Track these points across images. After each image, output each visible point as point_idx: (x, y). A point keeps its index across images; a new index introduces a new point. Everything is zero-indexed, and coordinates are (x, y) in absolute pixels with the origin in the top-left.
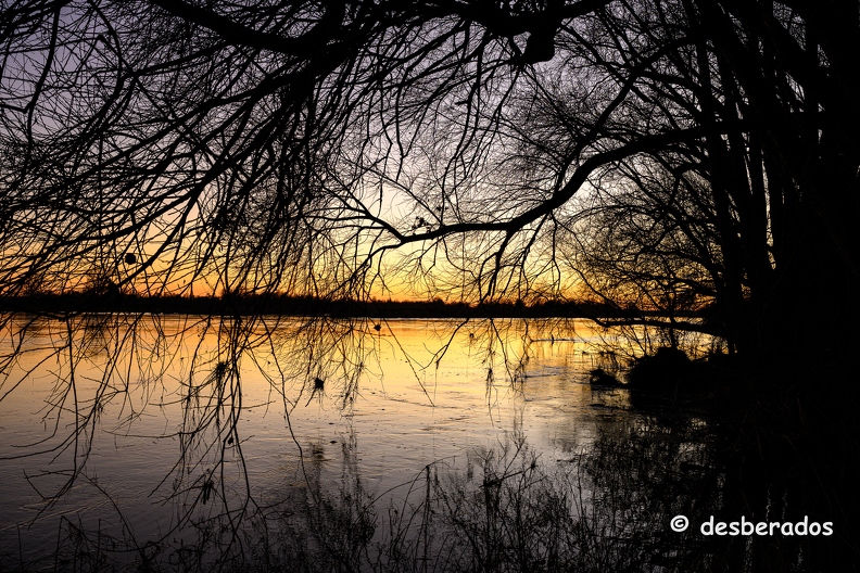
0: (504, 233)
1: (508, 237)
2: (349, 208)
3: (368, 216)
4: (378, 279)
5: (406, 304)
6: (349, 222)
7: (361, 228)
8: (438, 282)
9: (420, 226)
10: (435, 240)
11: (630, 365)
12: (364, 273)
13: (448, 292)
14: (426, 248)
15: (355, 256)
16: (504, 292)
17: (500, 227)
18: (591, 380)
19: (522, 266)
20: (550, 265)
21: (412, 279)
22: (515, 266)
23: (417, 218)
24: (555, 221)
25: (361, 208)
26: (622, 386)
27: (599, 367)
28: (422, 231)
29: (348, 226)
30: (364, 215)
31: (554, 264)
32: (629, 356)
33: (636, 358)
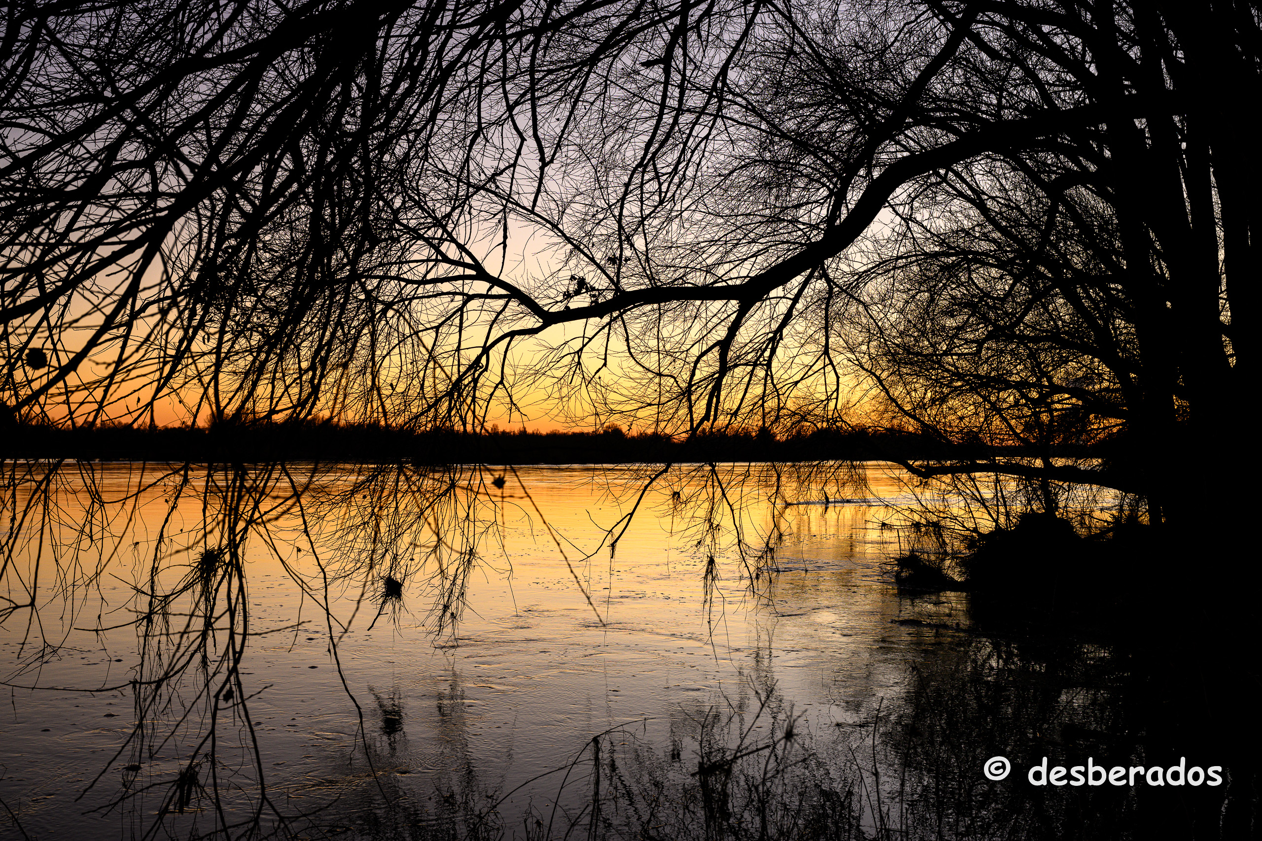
0: (734, 304)
1: (742, 313)
2: (446, 259)
3: (481, 274)
4: (500, 393)
5: (555, 438)
6: (446, 287)
7: (469, 298)
8: (612, 397)
9: (577, 292)
10: (606, 319)
11: (969, 547)
12: (475, 381)
13: (630, 415)
14: (589, 334)
15: (458, 349)
16: (735, 414)
17: (726, 293)
18: (898, 575)
19: (769, 365)
20: (820, 364)
21: (565, 391)
22: (755, 365)
23: (573, 278)
24: (829, 281)
25: (468, 260)
26: (954, 586)
27: (912, 551)
28: (581, 301)
29: (443, 294)
30: (473, 273)
31: (827, 361)
32: (968, 529)
33: (979, 534)
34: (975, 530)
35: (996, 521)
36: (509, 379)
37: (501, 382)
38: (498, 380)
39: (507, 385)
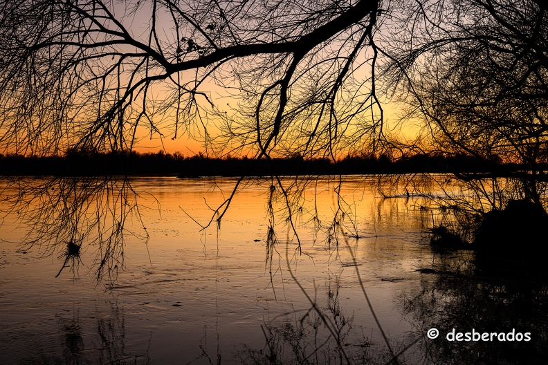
0: (291, 56)
1: (296, 59)
2: (104, 30)
3: (128, 40)
6: (108, 49)
7: (124, 56)
9: (189, 50)
11: (476, 222)
17: (287, 48)
19: (332, 104)
24: (375, 47)
25: (120, 30)
29: (107, 54)
30: (123, 39)
31: (374, 100)
32: (475, 210)
33: (483, 213)
34: (479, 211)
35: (493, 204)
36: (150, 111)
37: (144, 112)
38: (142, 110)
39: (148, 114)
